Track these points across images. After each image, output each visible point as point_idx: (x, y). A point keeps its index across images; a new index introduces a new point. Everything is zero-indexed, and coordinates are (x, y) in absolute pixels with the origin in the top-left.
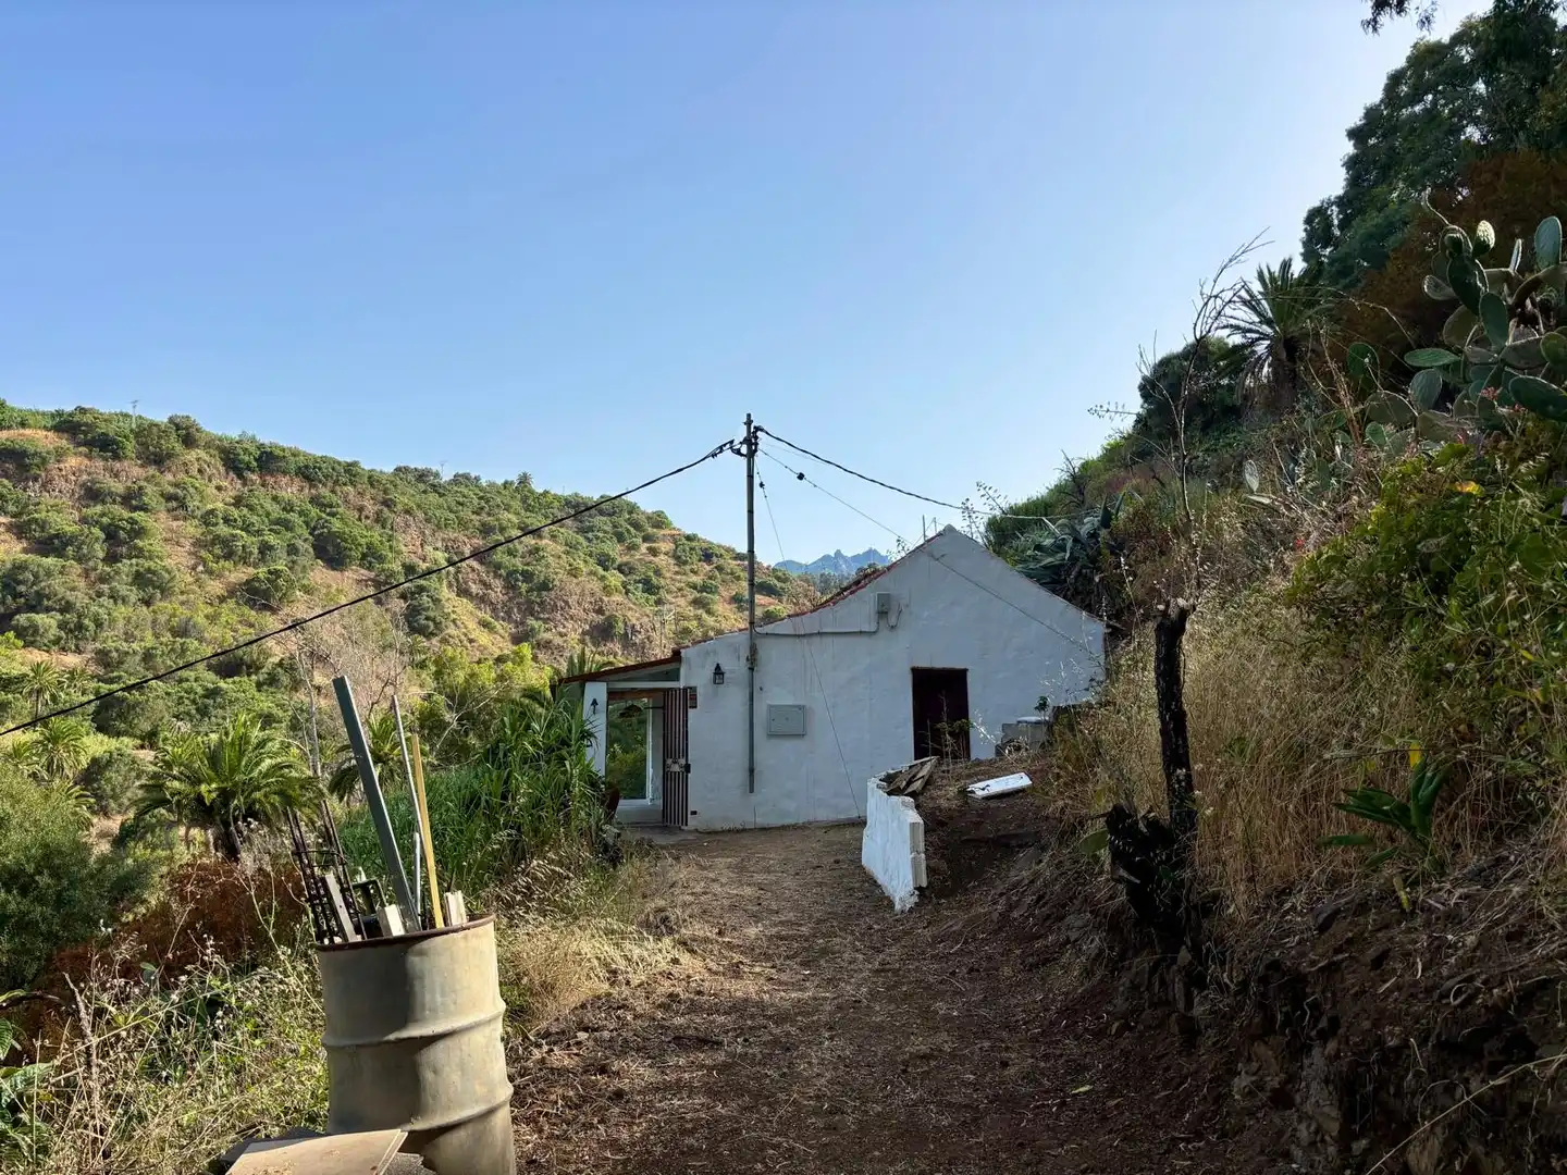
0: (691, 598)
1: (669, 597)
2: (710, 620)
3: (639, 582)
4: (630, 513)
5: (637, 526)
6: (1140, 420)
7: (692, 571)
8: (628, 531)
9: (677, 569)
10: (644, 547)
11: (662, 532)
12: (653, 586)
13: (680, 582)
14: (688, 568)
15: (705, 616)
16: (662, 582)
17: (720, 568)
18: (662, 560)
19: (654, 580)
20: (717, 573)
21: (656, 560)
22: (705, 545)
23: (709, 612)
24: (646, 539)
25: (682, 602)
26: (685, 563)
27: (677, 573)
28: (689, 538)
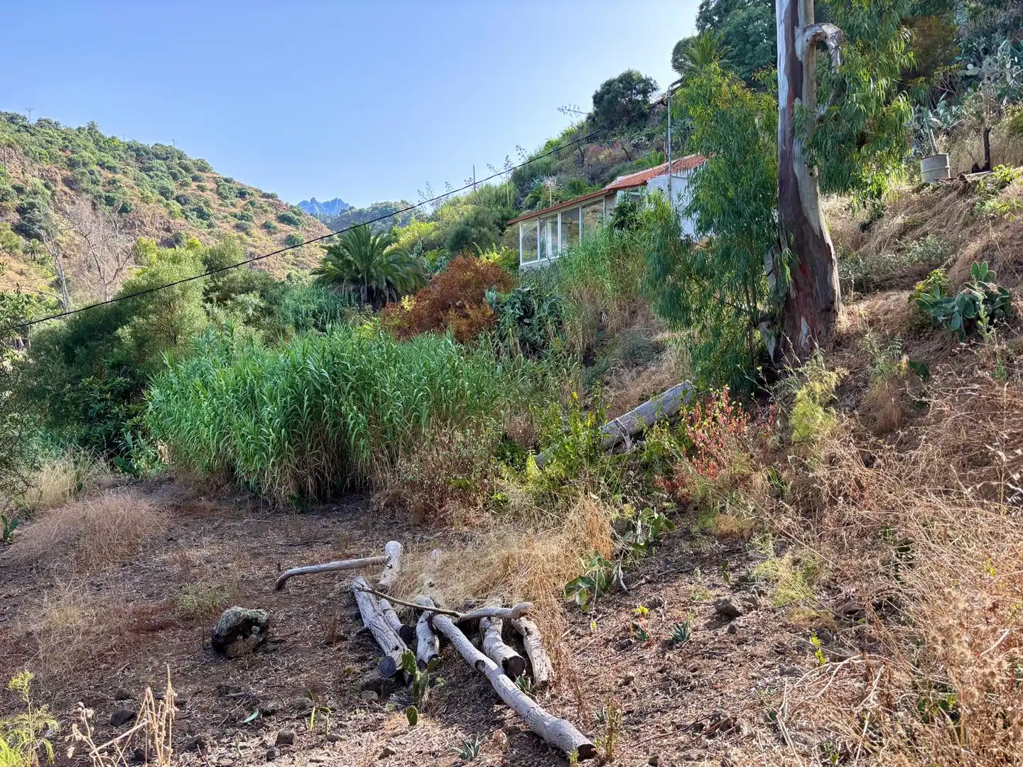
0: (233, 223)
1: (217, 222)
2: (249, 240)
3: (194, 210)
4: (180, 159)
5: (187, 169)
6: (589, 117)
7: (232, 204)
8: (181, 173)
9: (221, 202)
10: (194, 185)
11: (206, 175)
12: (204, 214)
13: (224, 212)
14: (228, 202)
15: (245, 236)
16: (212, 212)
17: (252, 203)
18: (208, 195)
19: (205, 210)
20: (250, 207)
21: (204, 194)
22: (239, 187)
23: (247, 234)
24: (195, 179)
25: (225, 225)
26: (226, 198)
27: (221, 205)
28: (226, 180)
